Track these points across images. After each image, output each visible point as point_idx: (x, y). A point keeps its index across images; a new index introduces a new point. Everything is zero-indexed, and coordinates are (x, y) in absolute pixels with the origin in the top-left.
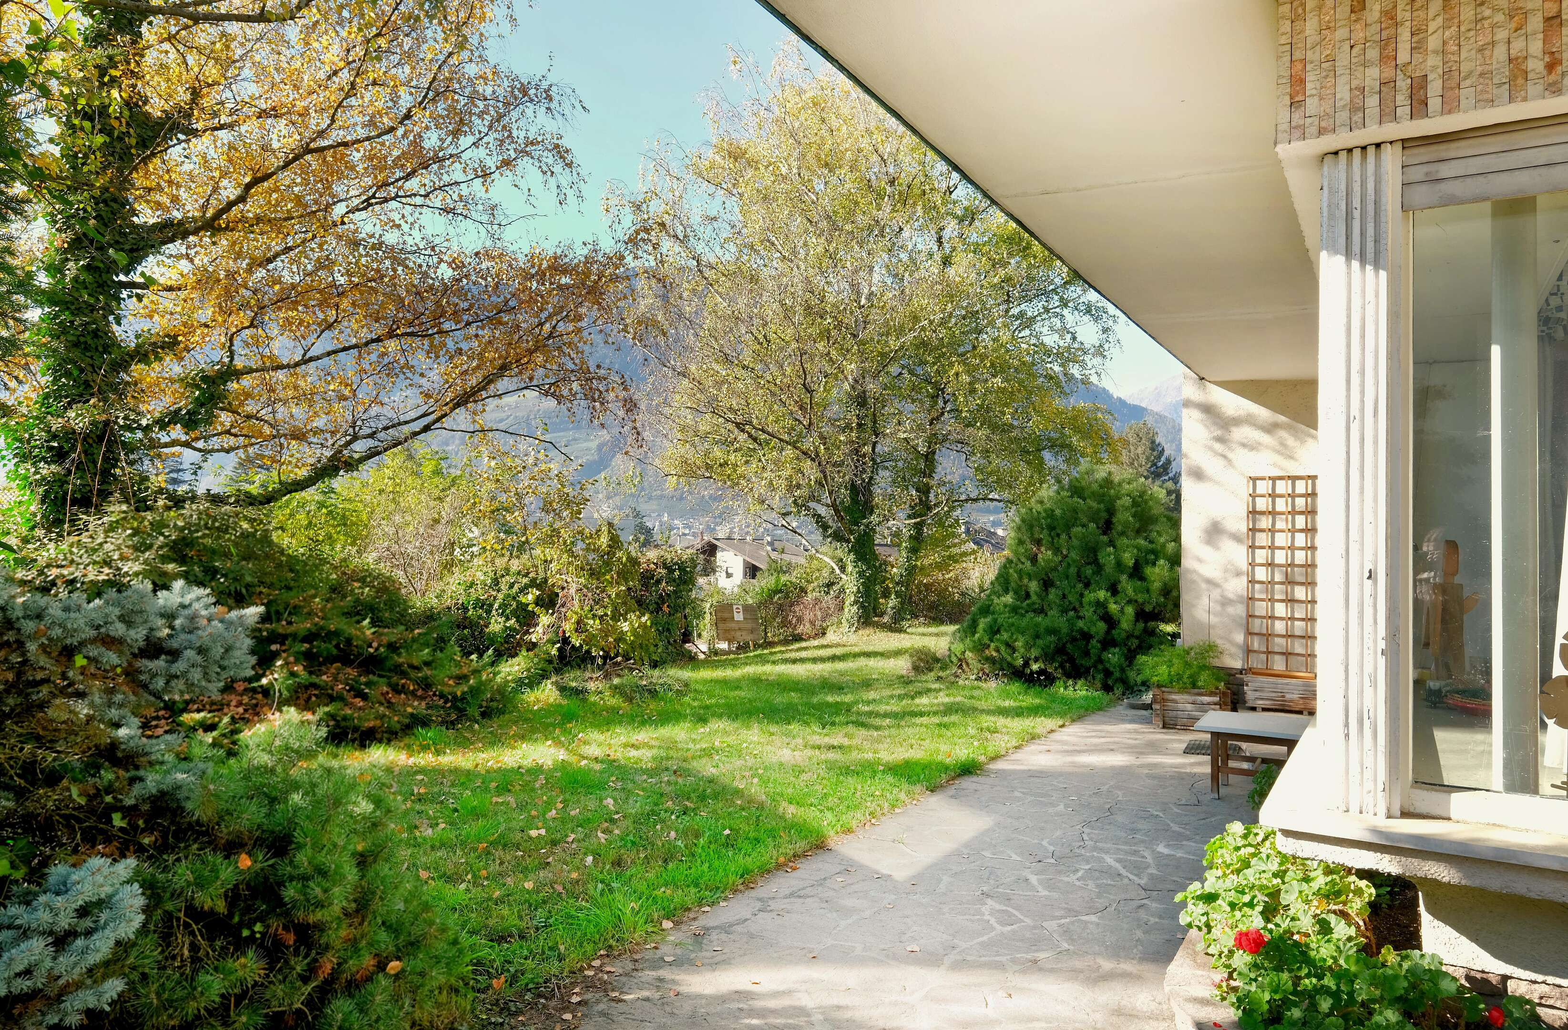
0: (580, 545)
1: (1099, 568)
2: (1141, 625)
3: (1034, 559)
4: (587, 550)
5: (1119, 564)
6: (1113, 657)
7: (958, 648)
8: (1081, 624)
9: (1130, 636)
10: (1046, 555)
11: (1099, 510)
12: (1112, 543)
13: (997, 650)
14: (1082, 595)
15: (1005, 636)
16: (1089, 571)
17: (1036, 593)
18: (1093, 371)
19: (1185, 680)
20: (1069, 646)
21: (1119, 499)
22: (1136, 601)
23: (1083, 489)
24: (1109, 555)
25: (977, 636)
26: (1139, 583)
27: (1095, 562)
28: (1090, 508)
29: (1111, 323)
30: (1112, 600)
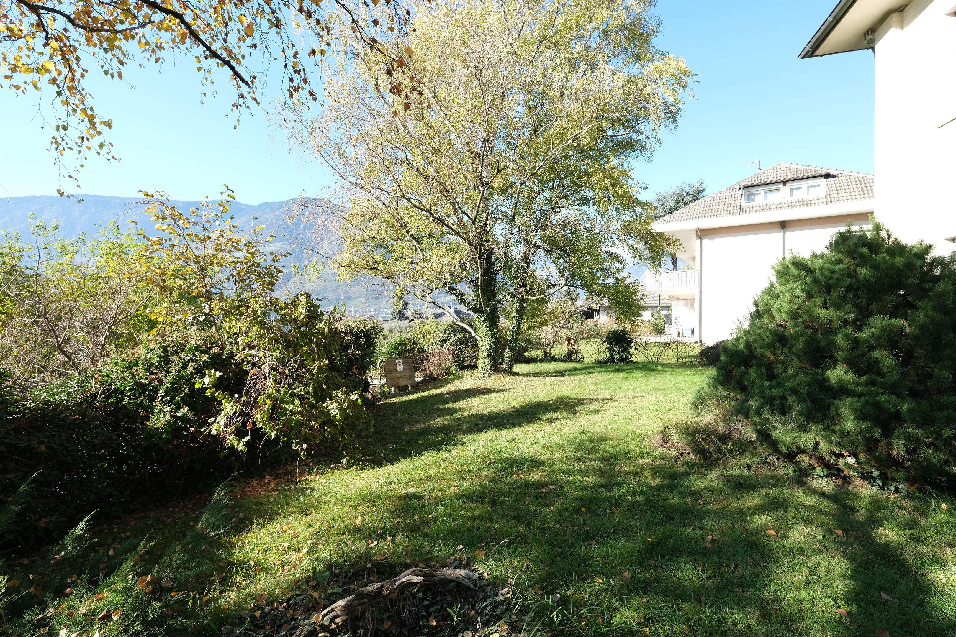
0: (274, 316)
4: (283, 320)
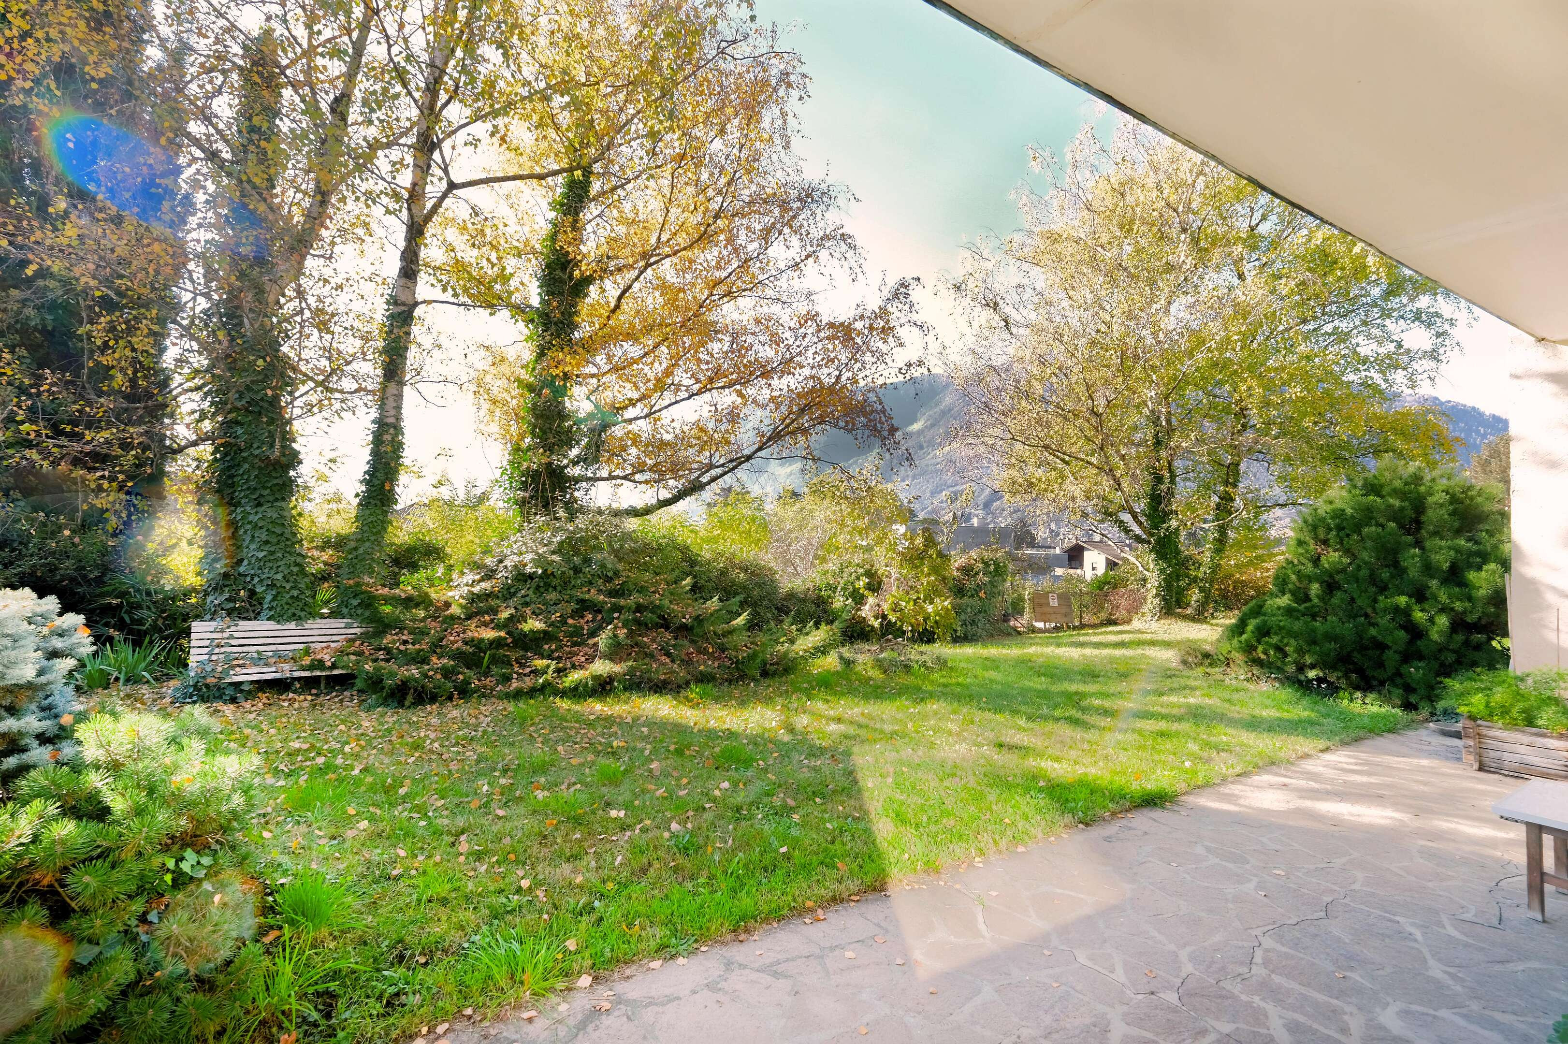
1: (1398, 570)
2: (1460, 638)
3: (1316, 561)
5: (1428, 569)
6: (1415, 671)
7: (1225, 647)
8: (1373, 632)
9: (1442, 649)
10: (1332, 557)
11: (1402, 509)
12: (1418, 544)
13: (1265, 652)
14: (1375, 601)
15: (1275, 640)
16: (1385, 574)
17: (1318, 596)
18: (1426, 375)
19: (1515, 715)
20: (1355, 654)
21: (1431, 495)
22: (1452, 609)
23: (1382, 486)
24: (1413, 557)
25: (1244, 636)
26: (1457, 589)
27: (1396, 564)
28: (1390, 506)
29: (1447, 327)
30: (1416, 608)
